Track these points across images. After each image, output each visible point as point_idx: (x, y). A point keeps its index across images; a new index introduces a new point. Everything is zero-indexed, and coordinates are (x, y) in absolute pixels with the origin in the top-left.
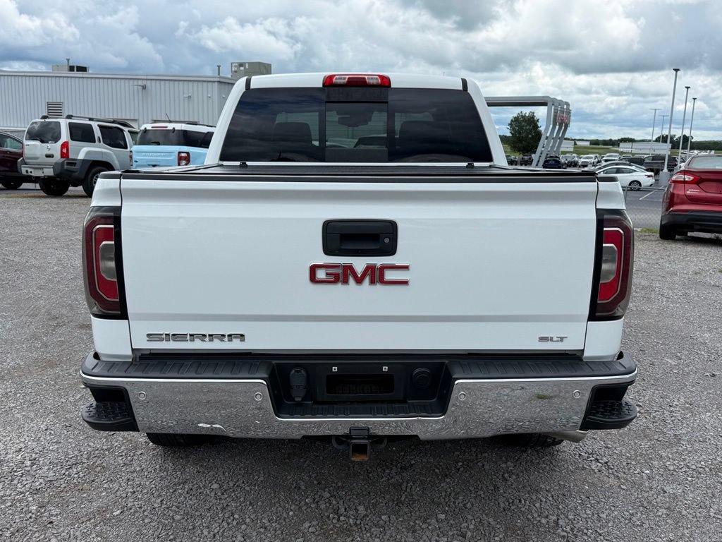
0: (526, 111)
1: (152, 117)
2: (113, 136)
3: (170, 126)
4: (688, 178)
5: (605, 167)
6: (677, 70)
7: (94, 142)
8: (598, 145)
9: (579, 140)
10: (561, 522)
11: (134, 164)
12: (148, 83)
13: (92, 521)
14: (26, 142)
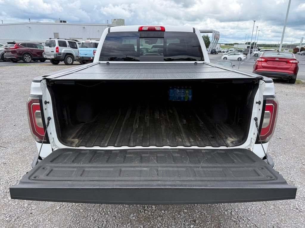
0: (206, 34)
1: (87, 37)
2: (73, 45)
3: (91, 41)
4: (263, 60)
5: (230, 53)
6: (255, 21)
7: (67, 47)
8: (227, 45)
9: (221, 44)
10: (233, 213)
11: (80, 54)
12: (85, 26)
13: (48, 212)
14: (45, 47)
